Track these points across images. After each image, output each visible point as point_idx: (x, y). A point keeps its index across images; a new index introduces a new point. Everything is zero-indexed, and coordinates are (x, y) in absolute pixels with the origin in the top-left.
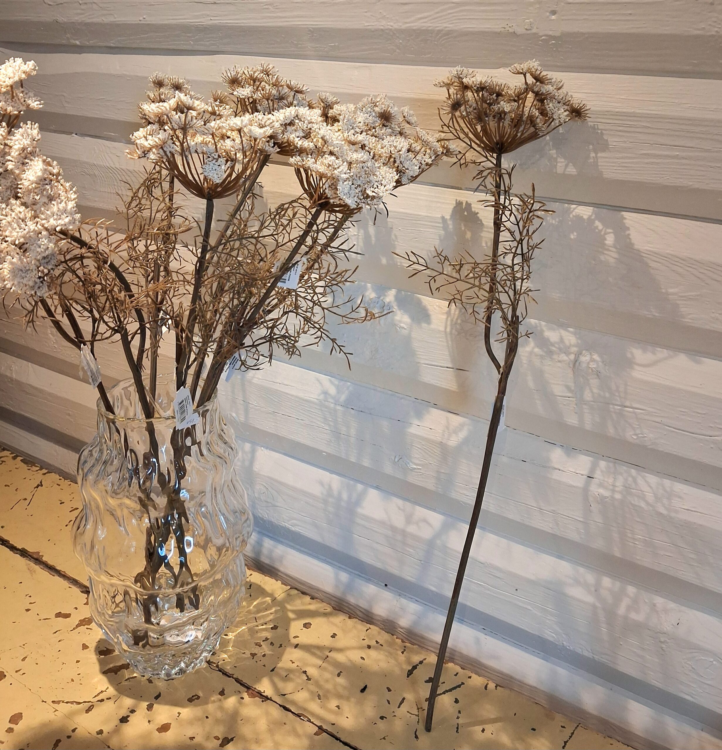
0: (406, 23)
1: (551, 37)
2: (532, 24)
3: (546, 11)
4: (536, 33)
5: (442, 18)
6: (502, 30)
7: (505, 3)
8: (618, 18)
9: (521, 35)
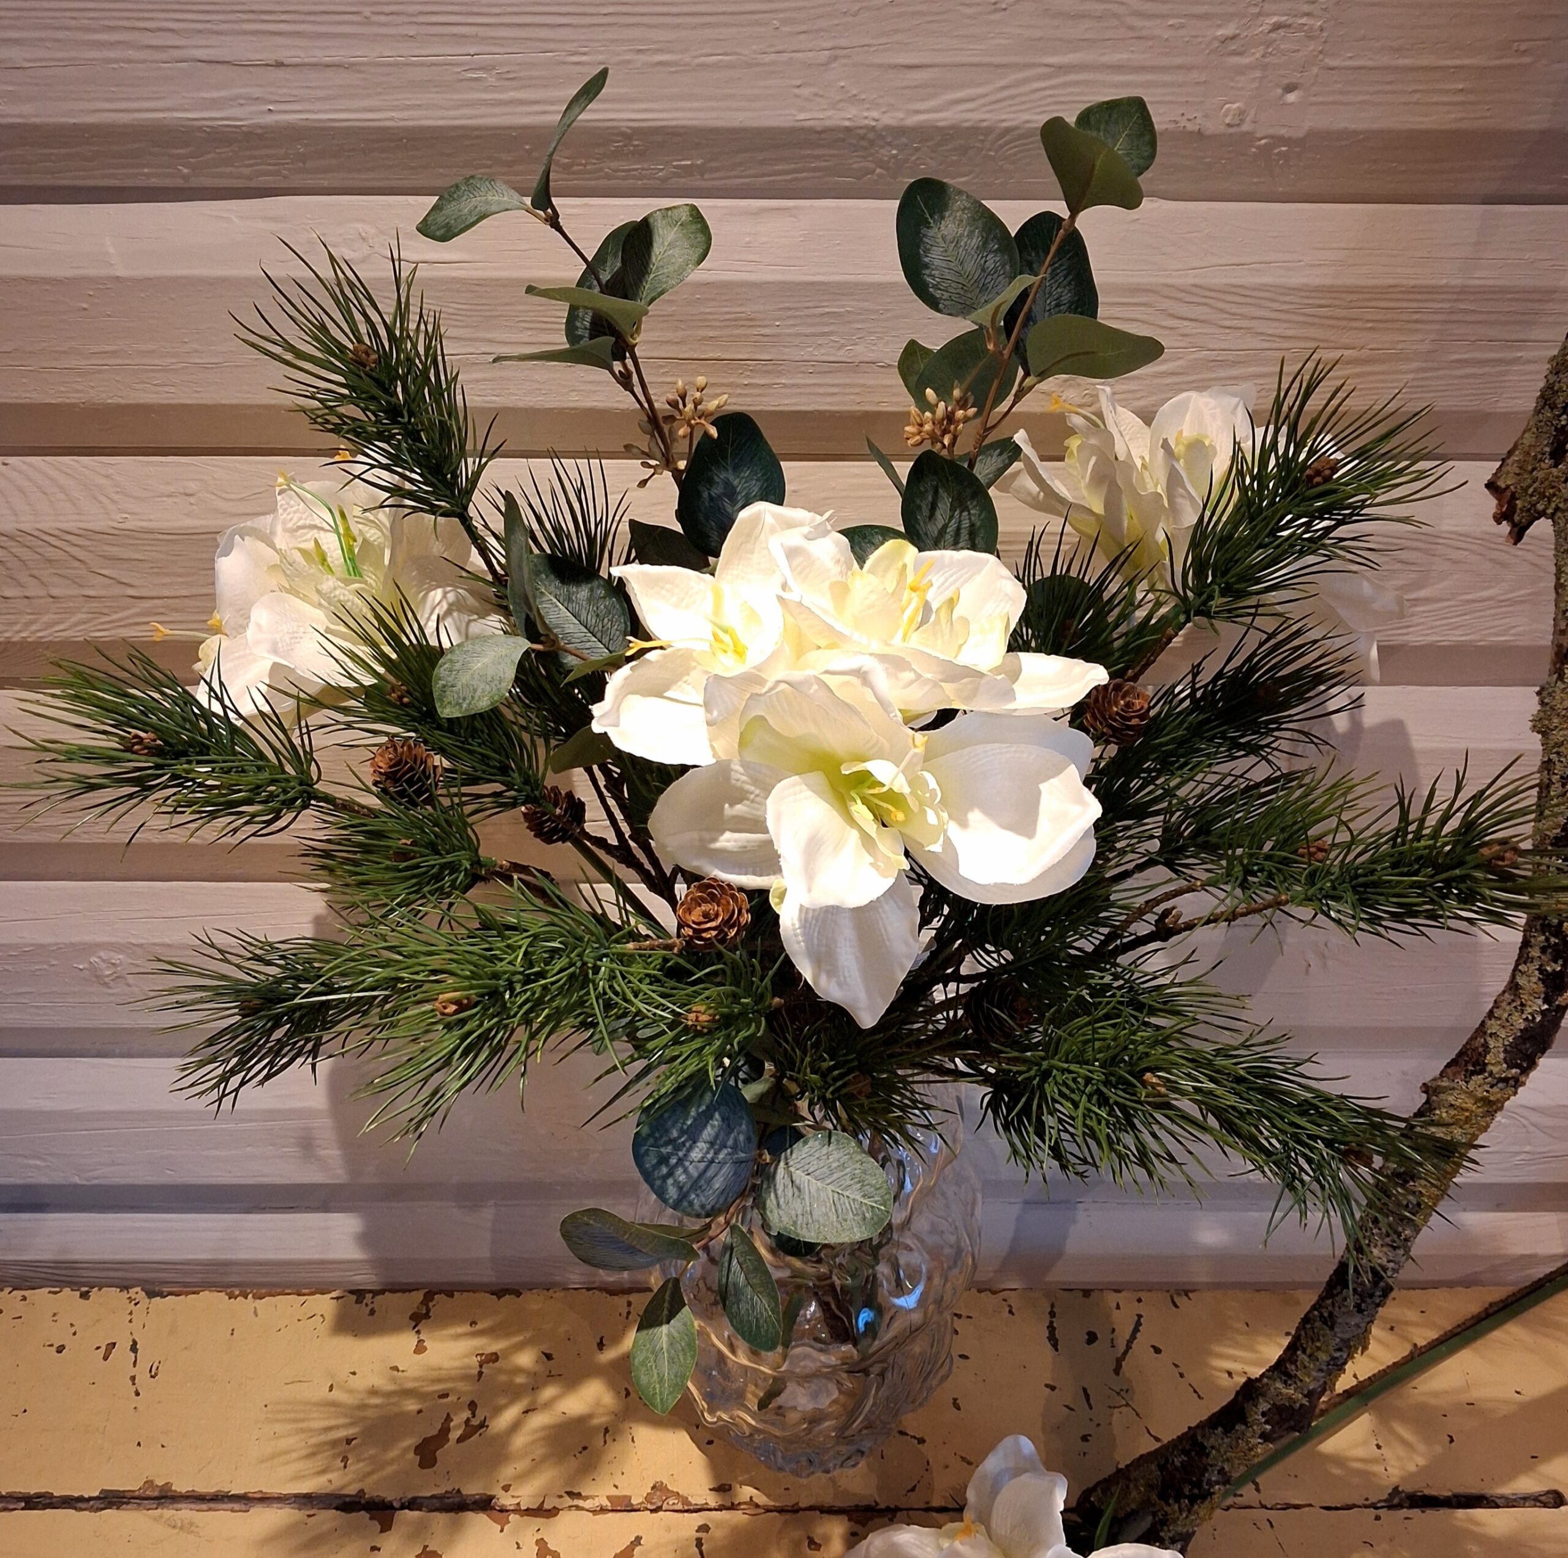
0: (918, 112)
1: (1280, 140)
2: (1242, 112)
3: (1277, 85)
4: (1248, 133)
5: (1017, 101)
6: (1171, 126)
7: (1180, 67)
8: (1436, 98)
9: (1213, 137)
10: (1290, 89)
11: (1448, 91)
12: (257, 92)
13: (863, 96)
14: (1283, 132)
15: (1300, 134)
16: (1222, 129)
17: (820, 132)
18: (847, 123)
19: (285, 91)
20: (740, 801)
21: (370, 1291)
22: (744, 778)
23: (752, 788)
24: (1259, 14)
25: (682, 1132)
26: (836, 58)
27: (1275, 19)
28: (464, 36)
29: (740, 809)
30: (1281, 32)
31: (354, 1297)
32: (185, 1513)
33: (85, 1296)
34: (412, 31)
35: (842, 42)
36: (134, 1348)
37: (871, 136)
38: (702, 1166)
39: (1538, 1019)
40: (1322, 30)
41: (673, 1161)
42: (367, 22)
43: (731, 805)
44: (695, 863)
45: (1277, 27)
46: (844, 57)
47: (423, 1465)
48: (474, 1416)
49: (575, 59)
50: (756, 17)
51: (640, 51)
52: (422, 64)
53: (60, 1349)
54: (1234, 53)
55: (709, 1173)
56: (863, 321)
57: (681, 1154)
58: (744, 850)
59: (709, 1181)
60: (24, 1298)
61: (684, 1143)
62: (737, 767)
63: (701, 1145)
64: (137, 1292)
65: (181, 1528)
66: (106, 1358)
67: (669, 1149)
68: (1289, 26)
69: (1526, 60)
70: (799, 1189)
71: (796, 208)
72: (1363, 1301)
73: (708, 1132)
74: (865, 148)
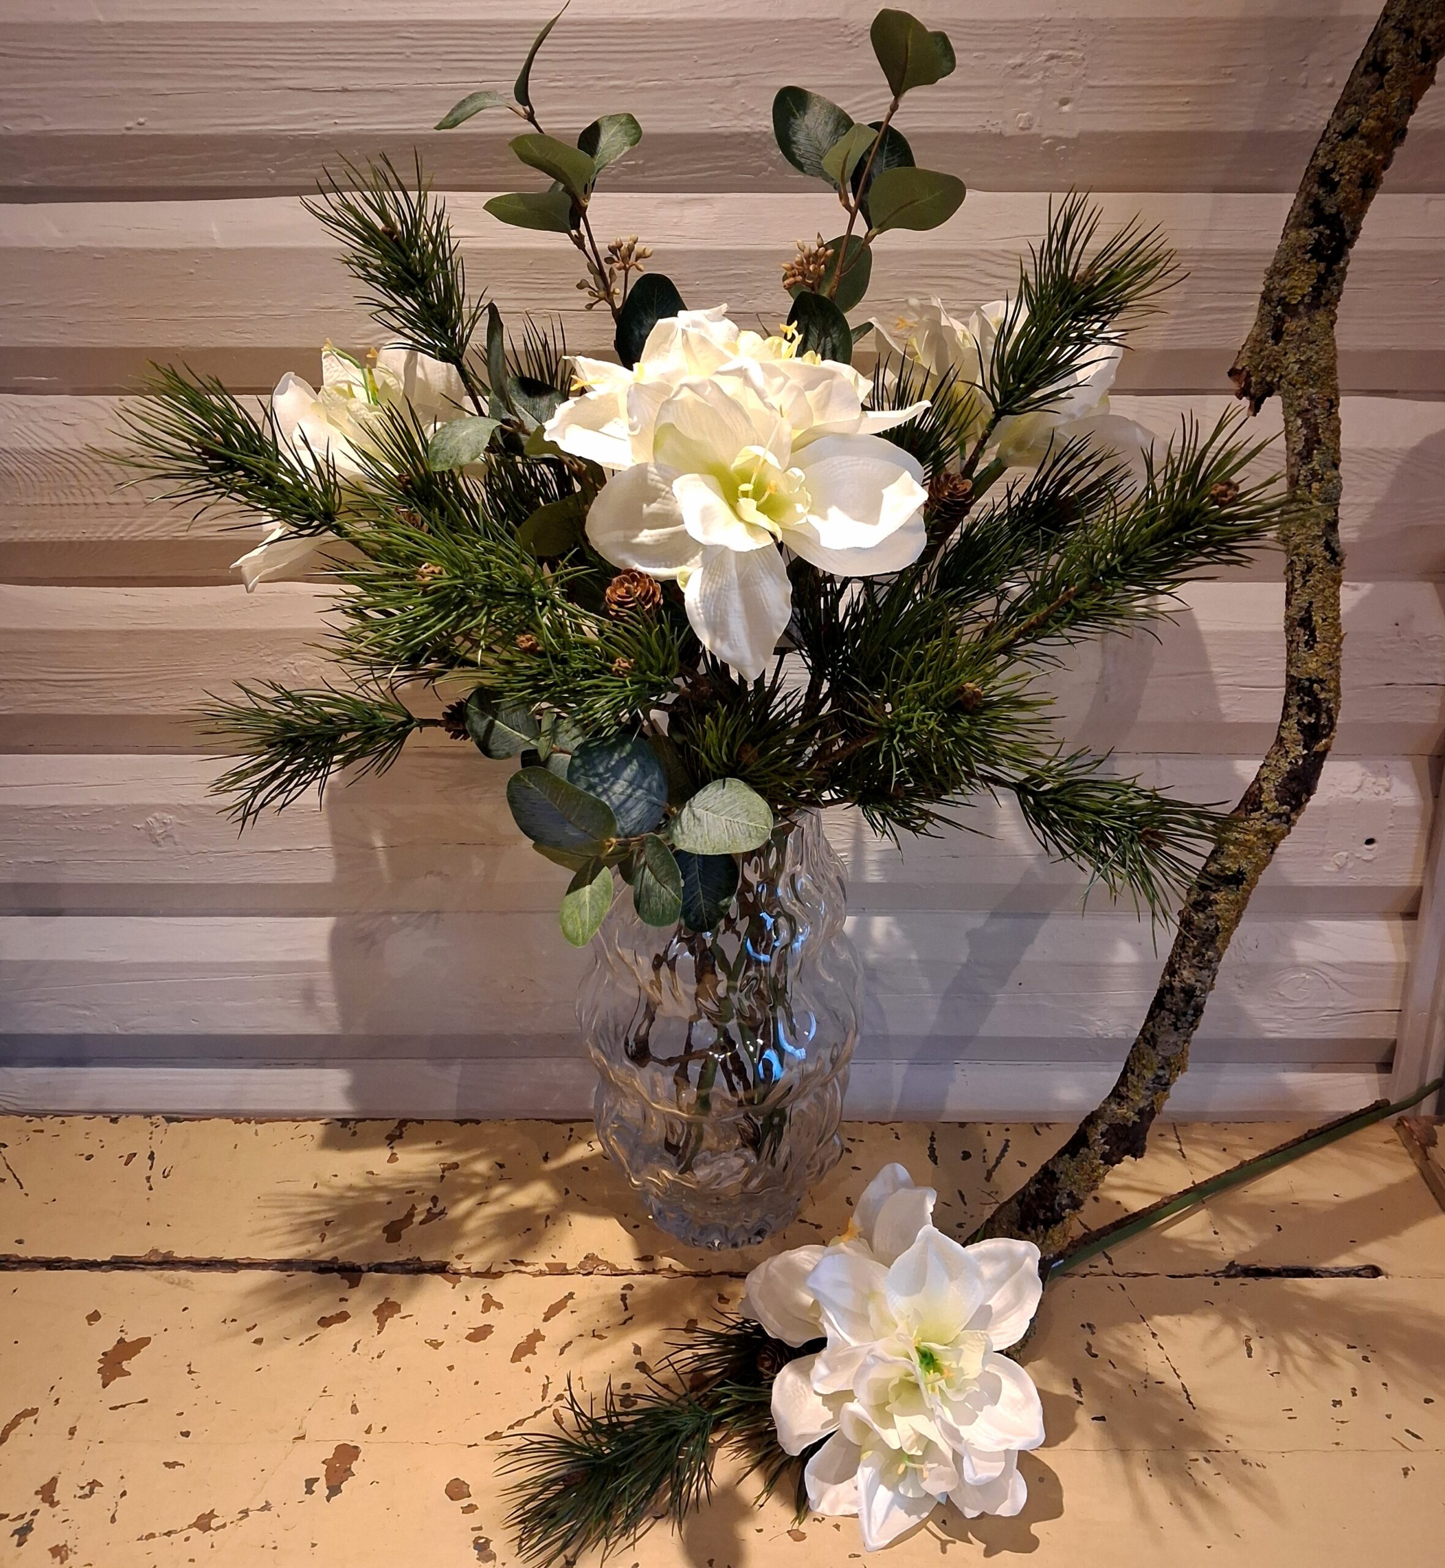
1: (1059, 140)
2: (1030, 120)
3: (1055, 100)
4: (1034, 135)
5: (869, 111)
6: (980, 130)
7: (984, 87)
8: (1168, 109)
9: (1011, 138)
10: (1064, 102)
11: (1178, 103)
12: (326, 110)
13: (758, 110)
14: (1061, 134)
15: (1074, 135)
16: (1017, 132)
17: (726, 137)
18: (747, 130)
19: (345, 109)
20: (654, 501)
21: (353, 1119)
22: (657, 478)
23: (664, 486)
24: (1037, 49)
25: (607, 770)
26: (738, 82)
27: (1050, 52)
28: (475, 69)
29: (655, 507)
30: (1055, 61)
31: (340, 1123)
32: (183, 1274)
33: (114, 1121)
34: (438, 65)
35: (742, 71)
36: (152, 1157)
37: (764, 140)
38: (623, 797)
39: (1300, 762)
40: (1083, 59)
41: (600, 790)
42: (408, 59)
43: (648, 505)
44: (621, 557)
45: (1052, 57)
46: (743, 81)
47: (389, 1240)
48: (435, 1206)
49: (552, 84)
50: (681, 53)
51: (599, 78)
52: (446, 89)
53: (89, 1158)
54: (1022, 76)
55: (629, 804)
56: (759, 281)
57: (606, 786)
58: (658, 545)
59: (628, 811)
60: (63, 1122)
61: (608, 778)
62: (652, 469)
63: (621, 782)
64: (159, 1119)
65: (178, 1284)
66: (126, 1164)
67: (596, 780)
68: (1059, 57)
69: (1233, 80)
70: (699, 820)
71: (711, 198)
72: (1178, 1020)
73: (628, 773)
74: (760, 150)
